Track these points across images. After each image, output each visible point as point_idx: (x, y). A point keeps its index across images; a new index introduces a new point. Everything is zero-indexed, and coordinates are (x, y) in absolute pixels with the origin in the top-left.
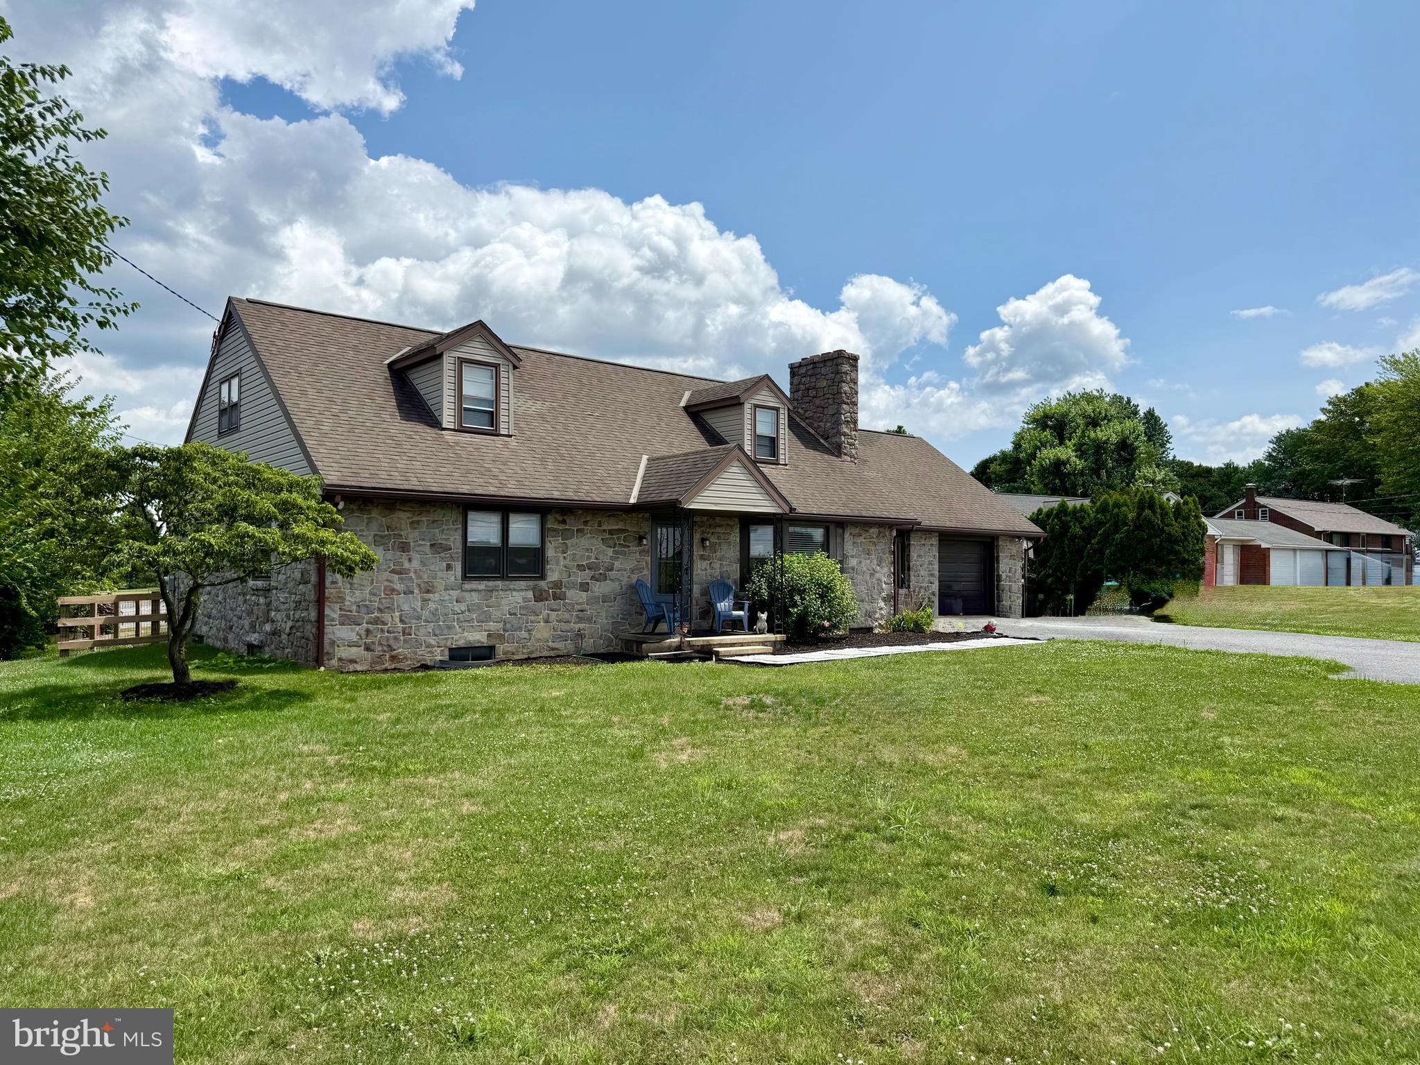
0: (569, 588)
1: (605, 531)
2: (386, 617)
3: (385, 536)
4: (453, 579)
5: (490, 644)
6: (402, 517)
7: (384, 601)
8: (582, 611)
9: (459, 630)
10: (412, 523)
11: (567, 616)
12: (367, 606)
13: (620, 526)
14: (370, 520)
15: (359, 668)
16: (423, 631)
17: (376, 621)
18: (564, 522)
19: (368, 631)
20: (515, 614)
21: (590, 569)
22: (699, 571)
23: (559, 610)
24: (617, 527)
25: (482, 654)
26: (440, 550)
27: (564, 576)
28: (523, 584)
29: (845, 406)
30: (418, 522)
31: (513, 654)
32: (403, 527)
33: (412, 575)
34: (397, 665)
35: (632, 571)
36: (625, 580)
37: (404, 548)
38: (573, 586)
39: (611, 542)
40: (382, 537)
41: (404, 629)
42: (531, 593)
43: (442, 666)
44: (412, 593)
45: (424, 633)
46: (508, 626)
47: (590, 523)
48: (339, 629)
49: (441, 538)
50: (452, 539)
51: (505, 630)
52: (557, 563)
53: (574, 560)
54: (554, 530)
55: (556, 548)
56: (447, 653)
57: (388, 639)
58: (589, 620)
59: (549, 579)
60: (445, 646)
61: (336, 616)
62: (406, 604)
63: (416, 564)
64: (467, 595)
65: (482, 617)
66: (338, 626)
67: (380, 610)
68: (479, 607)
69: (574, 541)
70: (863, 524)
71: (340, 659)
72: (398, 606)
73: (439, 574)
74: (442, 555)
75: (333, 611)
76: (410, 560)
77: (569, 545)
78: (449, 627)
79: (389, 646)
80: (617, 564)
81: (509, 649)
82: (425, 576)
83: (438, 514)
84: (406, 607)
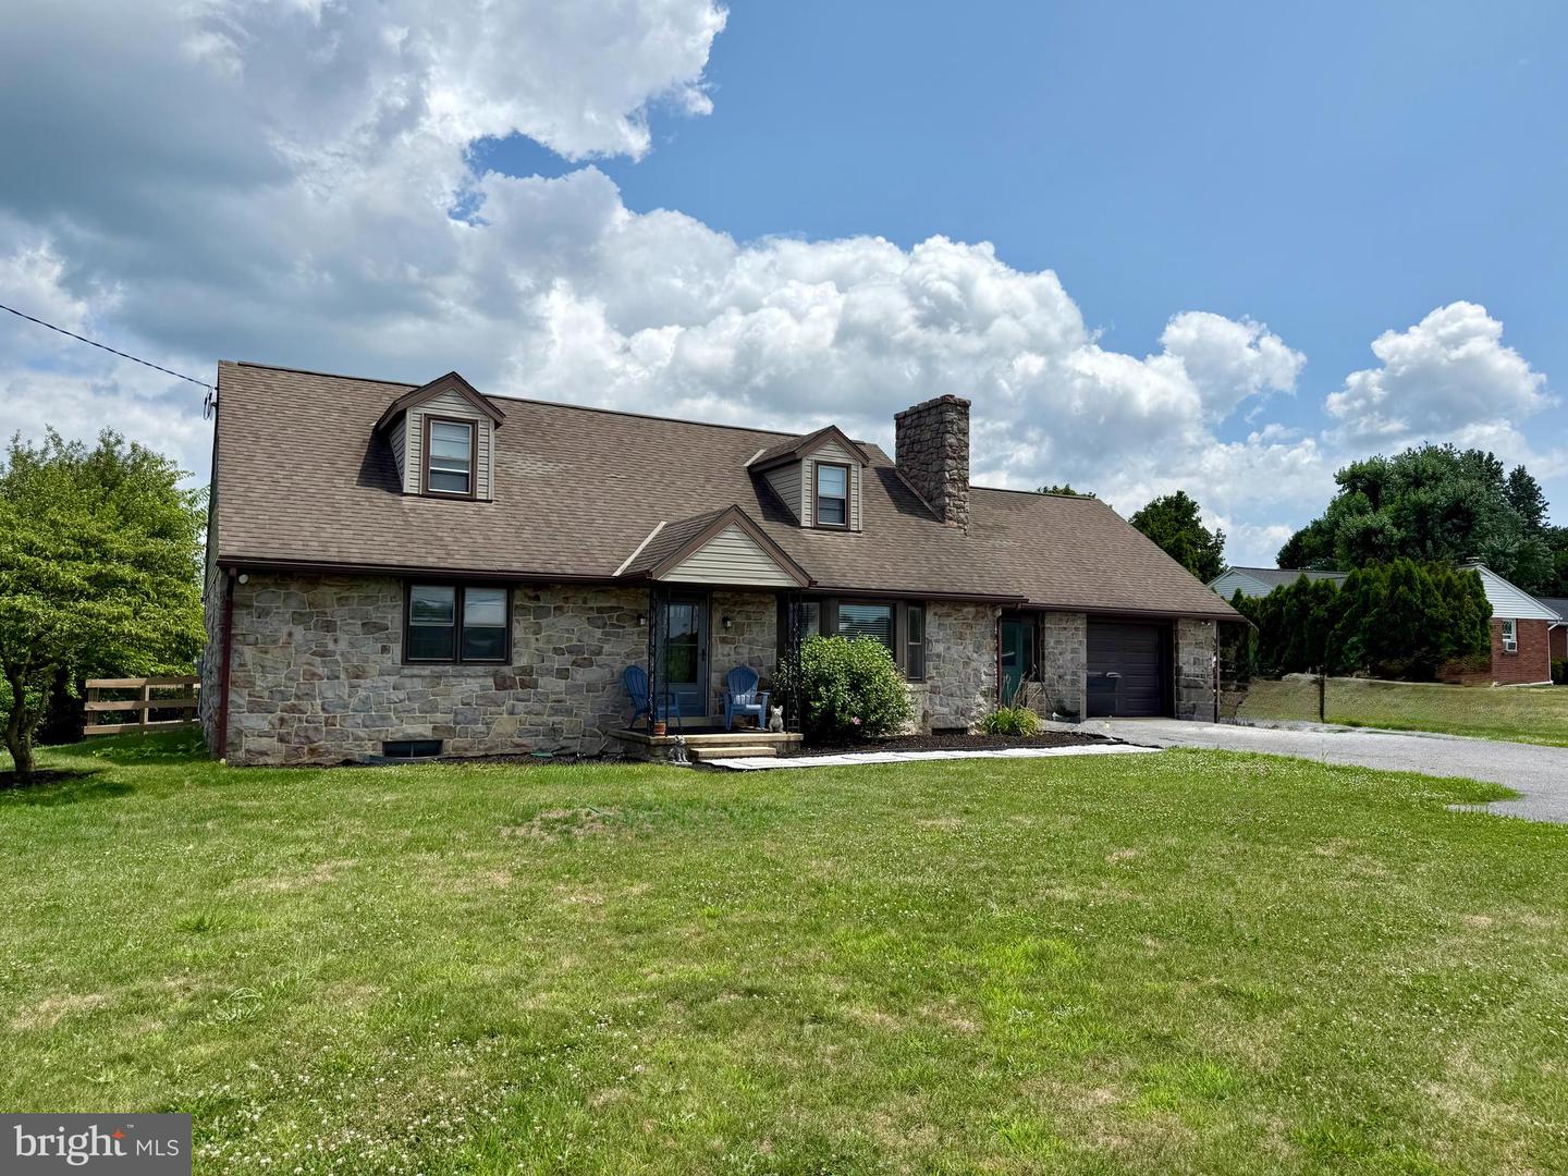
0: (542, 675)
1: (592, 608)
2: (305, 704)
3: (306, 614)
4: (390, 663)
5: (436, 738)
6: (327, 593)
7: (301, 686)
8: (559, 701)
9: (396, 721)
10: (339, 599)
11: (538, 707)
12: (280, 692)
13: (613, 603)
14: (288, 596)
15: (270, 761)
16: (349, 720)
17: (293, 709)
18: (537, 598)
19: (282, 721)
20: (469, 704)
21: (570, 652)
22: (720, 657)
23: (529, 700)
24: (609, 605)
25: (426, 749)
26: (373, 630)
27: (536, 660)
28: (480, 669)
29: (950, 462)
30: (347, 598)
31: (466, 750)
32: (328, 603)
33: (338, 657)
34: (318, 760)
35: (628, 656)
36: (618, 667)
37: (329, 627)
38: (548, 672)
39: (600, 623)
40: (301, 614)
41: (327, 719)
42: (492, 680)
43: (372, 761)
44: (338, 678)
45: (354, 725)
46: (460, 718)
47: (571, 600)
48: (247, 718)
49: (375, 617)
50: (390, 617)
51: (456, 723)
52: (527, 646)
53: (548, 642)
54: (524, 607)
55: (525, 628)
56: (380, 746)
57: (306, 729)
58: (569, 712)
59: (516, 664)
60: (378, 739)
61: (241, 702)
62: (328, 690)
63: (343, 645)
64: (407, 681)
65: (426, 708)
66: (247, 714)
67: (298, 697)
68: (422, 695)
69: (551, 619)
70: (954, 602)
71: (248, 751)
72: (320, 692)
73: (372, 657)
74: (376, 635)
75: (241, 696)
76: (336, 641)
77: (543, 625)
78: (383, 718)
79: (308, 737)
80: (606, 648)
81: (461, 744)
82: (355, 660)
83: (372, 589)
84: (329, 694)
